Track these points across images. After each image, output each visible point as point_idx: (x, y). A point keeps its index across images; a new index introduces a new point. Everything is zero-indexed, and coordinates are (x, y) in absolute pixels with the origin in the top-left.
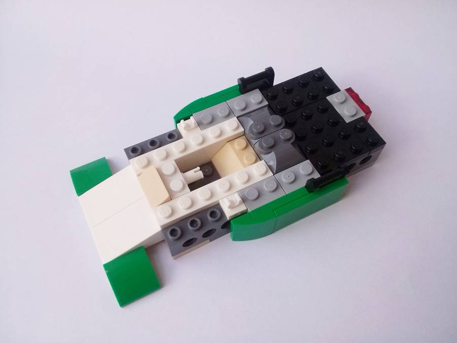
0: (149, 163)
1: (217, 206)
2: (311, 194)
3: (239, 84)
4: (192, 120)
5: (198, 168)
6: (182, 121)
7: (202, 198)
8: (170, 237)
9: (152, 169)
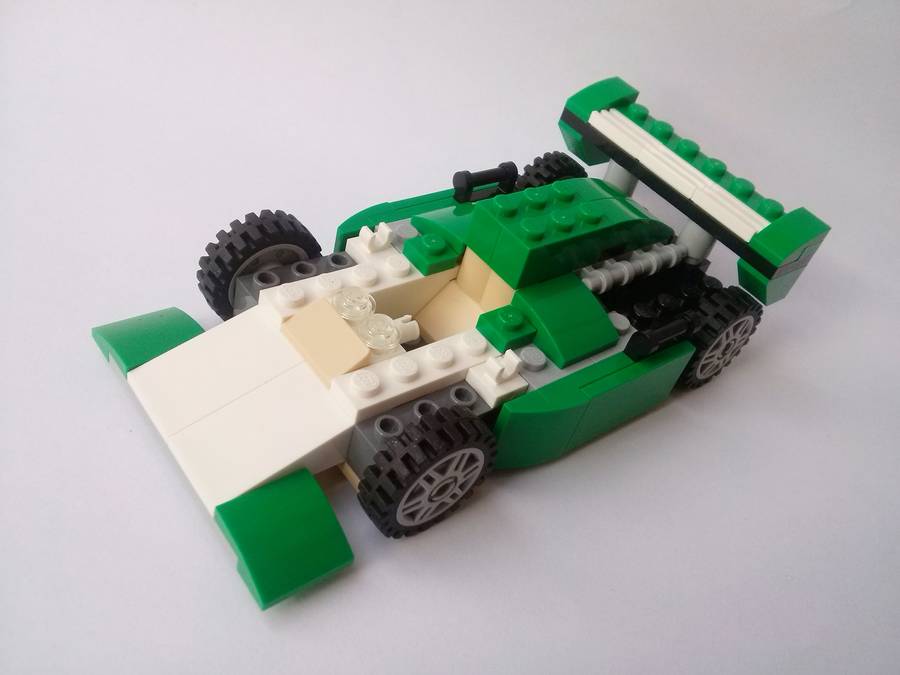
1: (463, 382)
3: (456, 188)
5: (408, 317)
8: (379, 433)
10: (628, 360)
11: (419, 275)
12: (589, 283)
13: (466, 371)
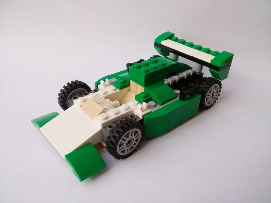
0: (85, 101)
1: (133, 114)
5: (116, 101)
6: (101, 81)
10: (181, 101)
11: (118, 90)
12: (166, 82)
13: (133, 110)
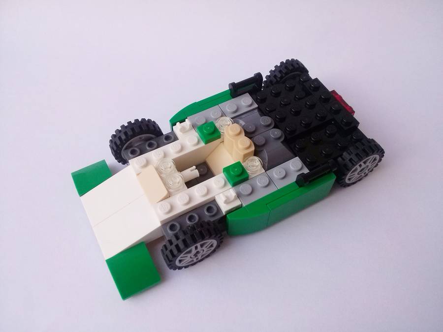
0: (148, 163)
1: (214, 201)
2: (301, 189)
3: (230, 89)
4: (187, 123)
5: (194, 167)
6: (178, 124)
7: (199, 194)
8: (169, 231)
9: (151, 169)
10: (296, 187)
11: (202, 144)
13: (214, 197)
